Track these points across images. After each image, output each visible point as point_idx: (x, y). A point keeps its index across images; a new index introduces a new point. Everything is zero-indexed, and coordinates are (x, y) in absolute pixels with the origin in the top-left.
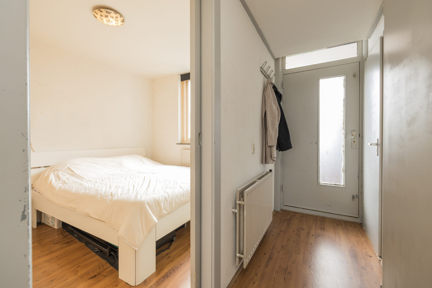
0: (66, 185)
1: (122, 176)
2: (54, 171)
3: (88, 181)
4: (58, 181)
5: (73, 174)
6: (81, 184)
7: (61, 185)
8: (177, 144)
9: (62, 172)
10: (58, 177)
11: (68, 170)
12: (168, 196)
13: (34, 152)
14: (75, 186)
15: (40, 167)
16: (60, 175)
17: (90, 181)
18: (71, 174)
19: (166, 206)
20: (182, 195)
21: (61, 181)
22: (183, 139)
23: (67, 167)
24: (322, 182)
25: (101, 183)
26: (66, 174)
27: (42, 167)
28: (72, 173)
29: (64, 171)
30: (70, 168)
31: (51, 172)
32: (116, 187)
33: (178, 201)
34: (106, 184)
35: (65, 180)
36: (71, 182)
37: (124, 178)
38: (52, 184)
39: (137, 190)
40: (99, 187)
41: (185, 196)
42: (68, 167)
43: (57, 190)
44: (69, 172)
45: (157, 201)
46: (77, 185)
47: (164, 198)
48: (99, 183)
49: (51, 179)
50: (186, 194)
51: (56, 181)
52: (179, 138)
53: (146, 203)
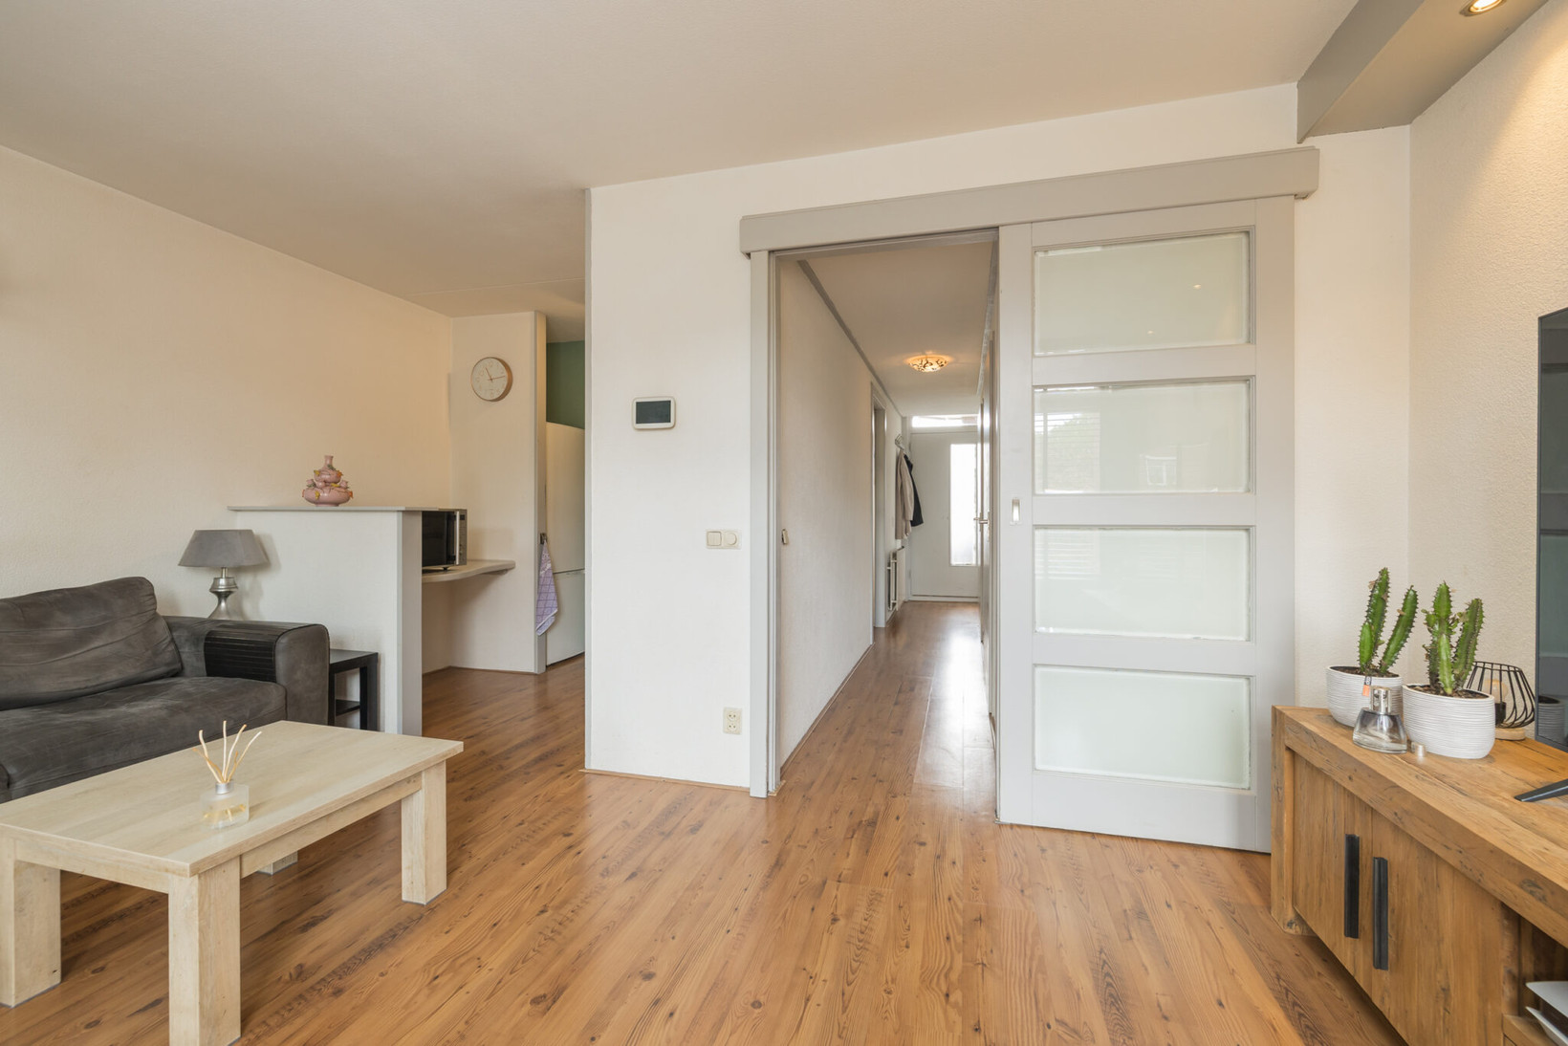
24: (954, 562)
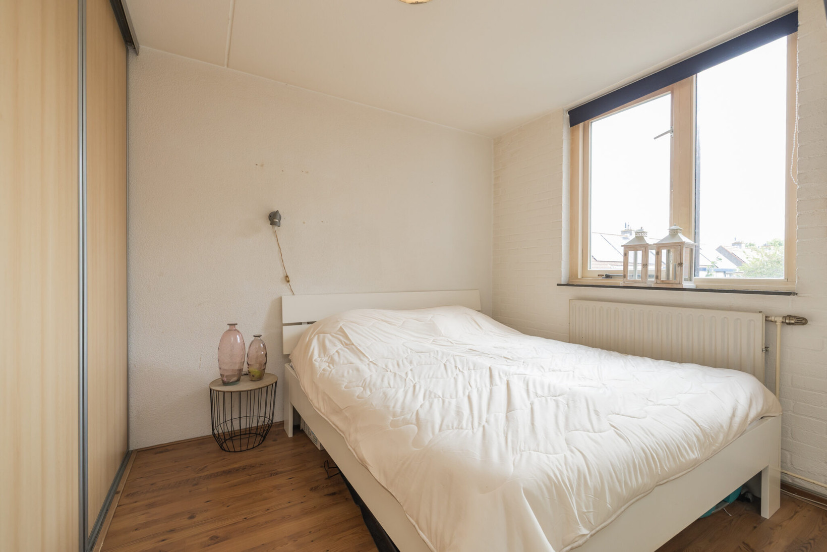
0: (333, 366)
1: (437, 359)
2: (318, 333)
3: (371, 363)
4: (322, 355)
5: (349, 344)
6: (358, 370)
7: (325, 365)
8: (558, 285)
9: (331, 337)
10: (323, 348)
11: (340, 333)
12: (585, 466)
13: (294, 294)
14: (348, 372)
15: (301, 324)
16: (327, 343)
17: (374, 363)
18: (343, 342)
19: (587, 508)
20: (631, 466)
21: (327, 356)
22: (573, 273)
23: (339, 327)
25: (395, 374)
26: (337, 343)
27: (304, 323)
28: (346, 341)
29: (335, 335)
30: (343, 329)
31: (315, 336)
32: (427, 393)
33: (621, 486)
34: (406, 380)
35: (334, 354)
36: (341, 362)
37: (443, 366)
38: (314, 359)
39: (480, 418)
40: (390, 387)
41: (640, 469)
42: (341, 328)
43: (318, 376)
44: (341, 338)
45: (555, 483)
46: (351, 371)
47: (576, 475)
48: (391, 372)
49: (313, 349)
50: (642, 461)
51: (319, 356)
52: (562, 270)
53: (523, 489)
